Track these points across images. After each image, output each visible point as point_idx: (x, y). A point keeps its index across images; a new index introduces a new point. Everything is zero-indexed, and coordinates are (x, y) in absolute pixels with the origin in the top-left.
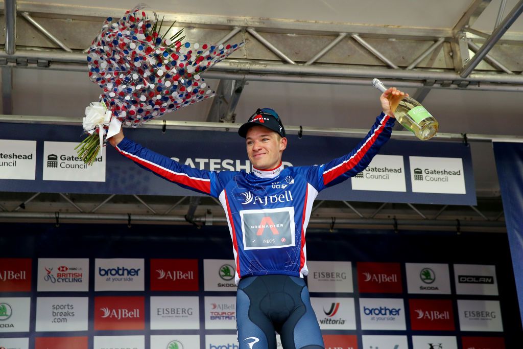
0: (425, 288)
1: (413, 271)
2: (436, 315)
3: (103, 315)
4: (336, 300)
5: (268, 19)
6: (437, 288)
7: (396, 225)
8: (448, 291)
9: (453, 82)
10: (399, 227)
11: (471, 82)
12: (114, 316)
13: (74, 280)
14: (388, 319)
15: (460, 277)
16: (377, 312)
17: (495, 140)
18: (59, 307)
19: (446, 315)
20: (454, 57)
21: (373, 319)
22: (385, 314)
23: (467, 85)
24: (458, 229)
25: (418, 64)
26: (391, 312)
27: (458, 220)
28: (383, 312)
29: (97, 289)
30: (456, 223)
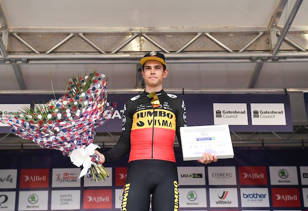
0: (281, 181)
1: (274, 171)
2: (289, 198)
3: (89, 200)
4: (226, 190)
5: (154, 28)
6: (289, 181)
7: (263, 144)
8: (296, 183)
9: (269, 58)
10: (265, 145)
11: (280, 58)
12: (94, 201)
13: (72, 180)
14: (258, 200)
15: (304, 174)
16: (251, 196)
17: (304, 91)
18: (64, 196)
19: (295, 198)
20: (270, 42)
21: (249, 200)
22: (257, 197)
23: (278, 60)
24: (303, 145)
25: (246, 48)
26: (260, 196)
27: (302, 140)
28: (255, 196)
29: (85, 185)
30: (302, 142)
